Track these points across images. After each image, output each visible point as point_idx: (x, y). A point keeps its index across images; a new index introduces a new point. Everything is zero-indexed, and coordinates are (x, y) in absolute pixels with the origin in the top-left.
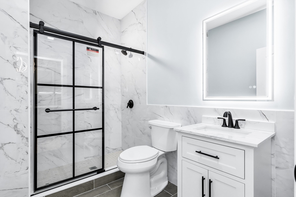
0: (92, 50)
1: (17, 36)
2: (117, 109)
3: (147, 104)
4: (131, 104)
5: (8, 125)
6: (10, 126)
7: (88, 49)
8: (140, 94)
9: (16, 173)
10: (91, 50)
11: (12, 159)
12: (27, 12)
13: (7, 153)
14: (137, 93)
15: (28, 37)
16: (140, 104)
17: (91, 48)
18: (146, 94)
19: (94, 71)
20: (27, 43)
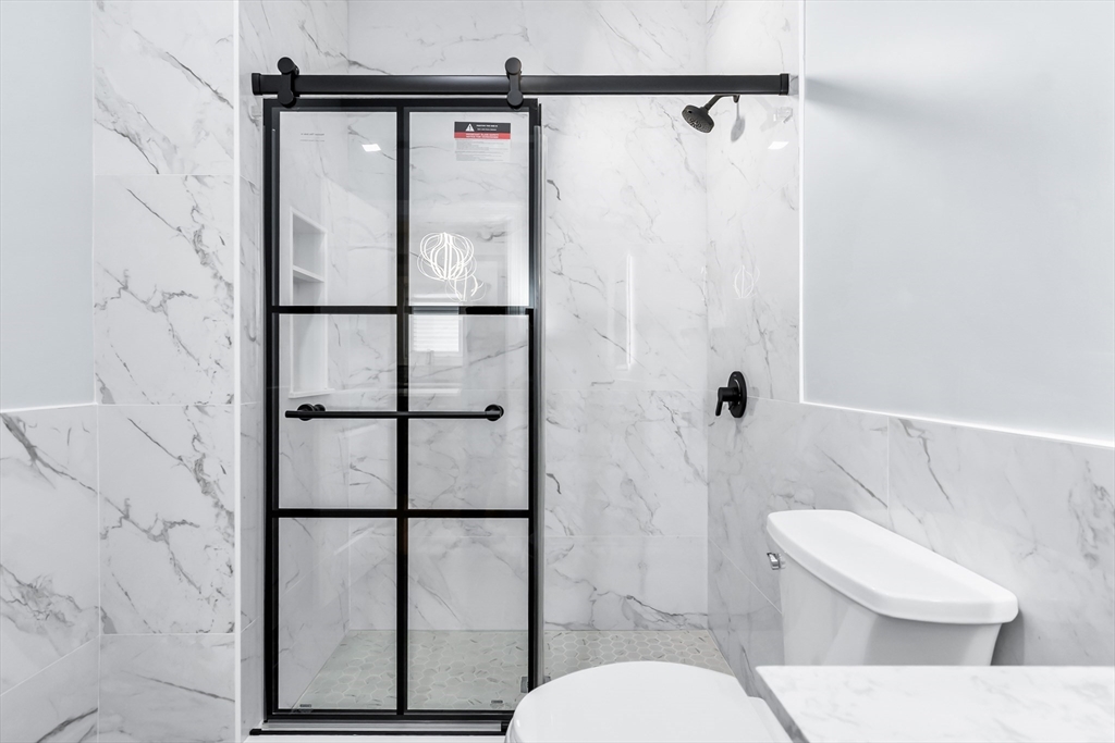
0: (481, 129)
1: (203, 133)
2: (683, 418)
3: (802, 400)
4: (735, 397)
5: (180, 459)
6: (185, 461)
7: (460, 128)
8: (770, 340)
9: (200, 634)
10: (476, 131)
11: (190, 581)
12: (232, 36)
13: (176, 557)
14: (762, 333)
15: (232, 133)
16: (772, 397)
17: (474, 124)
18: (796, 339)
19: (571, 241)
20: (230, 153)
